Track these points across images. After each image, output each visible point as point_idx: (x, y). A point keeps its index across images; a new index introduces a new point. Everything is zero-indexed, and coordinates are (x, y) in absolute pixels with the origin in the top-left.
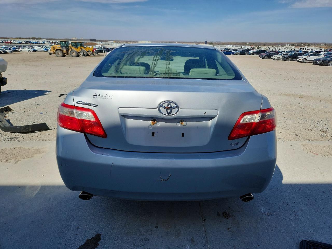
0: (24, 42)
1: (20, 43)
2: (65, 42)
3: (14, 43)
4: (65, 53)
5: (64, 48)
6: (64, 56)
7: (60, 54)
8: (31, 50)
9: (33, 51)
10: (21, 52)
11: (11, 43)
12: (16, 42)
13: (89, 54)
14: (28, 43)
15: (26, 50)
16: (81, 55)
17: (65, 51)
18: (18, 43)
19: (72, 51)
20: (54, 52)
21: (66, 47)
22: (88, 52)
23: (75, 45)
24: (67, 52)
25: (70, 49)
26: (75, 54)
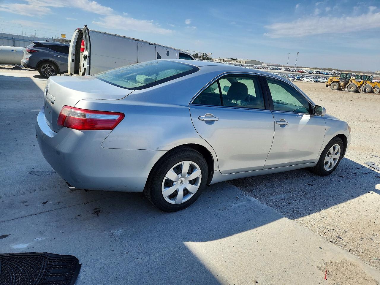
0: (315, 72)
1: (311, 73)
2: (347, 74)
3: (305, 73)
4: (342, 86)
5: (342, 80)
6: (339, 89)
7: (336, 87)
8: (313, 80)
9: (315, 82)
10: (303, 81)
11: (303, 72)
12: (307, 72)
13: (375, 91)
14: (319, 74)
15: (308, 80)
16: (362, 90)
17: (342, 84)
18: (309, 73)
19: (351, 85)
20: (329, 83)
21: (345, 79)
22: (374, 88)
23: (360, 79)
24: (345, 85)
25: (350, 83)
26: (353, 89)
